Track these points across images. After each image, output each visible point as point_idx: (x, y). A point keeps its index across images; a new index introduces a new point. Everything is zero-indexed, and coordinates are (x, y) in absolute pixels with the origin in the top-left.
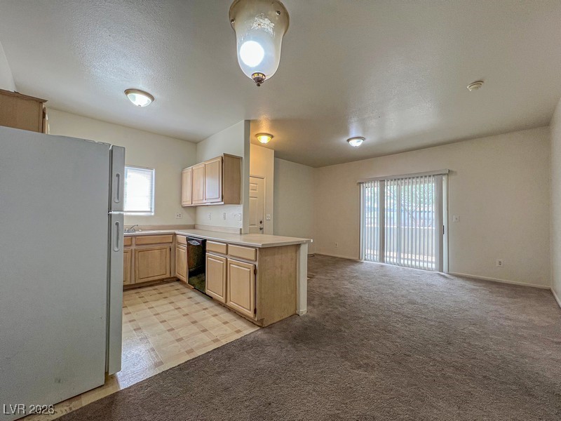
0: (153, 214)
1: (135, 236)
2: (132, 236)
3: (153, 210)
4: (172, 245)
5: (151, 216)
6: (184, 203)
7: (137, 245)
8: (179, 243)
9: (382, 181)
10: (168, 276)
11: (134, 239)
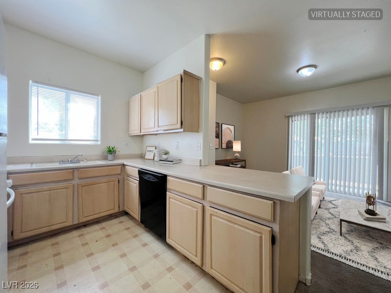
0: (99, 143)
1: (78, 168)
2: (73, 169)
3: (99, 139)
4: (120, 177)
5: (97, 145)
6: (132, 133)
7: (80, 179)
8: (129, 176)
9: (313, 114)
10: (116, 210)
11: (76, 172)
